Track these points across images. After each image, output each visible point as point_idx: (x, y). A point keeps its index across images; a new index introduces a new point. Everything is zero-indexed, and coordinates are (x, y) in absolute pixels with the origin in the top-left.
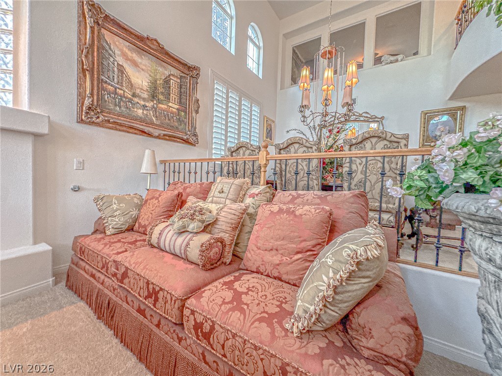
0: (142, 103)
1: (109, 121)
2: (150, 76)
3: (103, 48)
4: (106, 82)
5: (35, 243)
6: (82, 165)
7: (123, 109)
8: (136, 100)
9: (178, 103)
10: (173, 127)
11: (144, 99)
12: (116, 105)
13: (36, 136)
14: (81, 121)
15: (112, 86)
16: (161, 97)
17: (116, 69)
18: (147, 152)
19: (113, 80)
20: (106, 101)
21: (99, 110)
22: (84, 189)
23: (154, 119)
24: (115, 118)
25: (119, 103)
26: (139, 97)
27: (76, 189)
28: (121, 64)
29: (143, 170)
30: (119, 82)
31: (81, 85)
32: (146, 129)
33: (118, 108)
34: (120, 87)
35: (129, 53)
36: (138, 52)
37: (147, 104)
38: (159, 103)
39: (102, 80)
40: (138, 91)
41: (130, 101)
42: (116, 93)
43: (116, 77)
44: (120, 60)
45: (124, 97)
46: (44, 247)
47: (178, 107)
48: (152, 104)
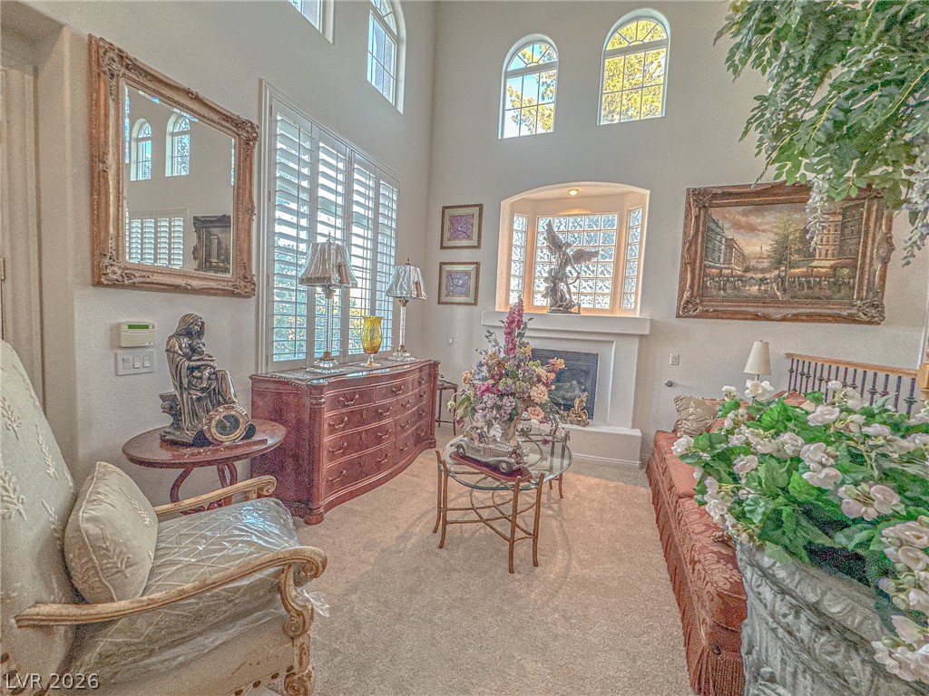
0: (760, 276)
1: (707, 311)
2: (776, 234)
3: (709, 229)
4: (710, 267)
5: (633, 428)
6: (677, 360)
7: (728, 291)
8: (749, 275)
9: (833, 256)
10: (819, 298)
11: (763, 271)
12: (720, 289)
13: (641, 336)
14: (678, 316)
15: (716, 268)
16: (795, 257)
17: (723, 247)
18: (757, 346)
19: (719, 260)
20: (707, 288)
21: (698, 301)
22: (677, 385)
23: (779, 294)
24: (717, 306)
25: (725, 285)
26: (755, 270)
27: (670, 384)
28: (730, 237)
29: (747, 370)
30: (725, 261)
31: (683, 279)
32: (761, 311)
33: (722, 292)
34: (727, 266)
35: (743, 219)
36: (756, 210)
37: (768, 276)
38: (791, 267)
39: (705, 266)
40: (753, 263)
41: (740, 278)
42: (720, 275)
43: (722, 256)
44: (729, 234)
45: (732, 276)
46: (637, 433)
47: (832, 262)
48: (777, 272)
